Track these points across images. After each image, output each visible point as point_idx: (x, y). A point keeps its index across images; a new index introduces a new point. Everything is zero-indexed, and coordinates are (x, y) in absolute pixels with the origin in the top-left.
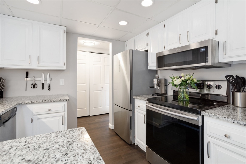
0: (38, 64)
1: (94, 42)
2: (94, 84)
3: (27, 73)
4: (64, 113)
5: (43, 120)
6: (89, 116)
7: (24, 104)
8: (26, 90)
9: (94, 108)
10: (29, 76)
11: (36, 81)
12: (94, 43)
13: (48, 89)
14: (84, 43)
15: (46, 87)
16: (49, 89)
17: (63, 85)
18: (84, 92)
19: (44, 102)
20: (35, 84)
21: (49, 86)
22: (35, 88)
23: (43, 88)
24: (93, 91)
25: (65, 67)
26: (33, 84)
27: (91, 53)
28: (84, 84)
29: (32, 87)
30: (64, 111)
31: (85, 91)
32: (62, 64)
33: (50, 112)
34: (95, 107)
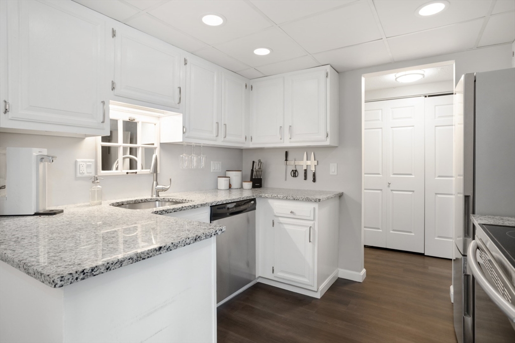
0: (290, 139)
1: (422, 72)
2: (439, 176)
3: (287, 153)
4: (312, 222)
5: (286, 227)
6: (422, 255)
7: (264, 198)
8: (286, 180)
9: (436, 238)
10: (290, 157)
11: (297, 167)
12: (423, 75)
13: (312, 179)
14: (396, 79)
15: (310, 176)
16: (314, 180)
17: (336, 174)
18: (411, 193)
19: (285, 198)
20: (296, 171)
21: (314, 175)
22: (296, 176)
23: (306, 178)
24: (436, 194)
25: (328, 139)
26: (293, 171)
27: (429, 96)
28: (411, 174)
29: (293, 175)
30: (313, 219)
31: (413, 191)
32: (323, 136)
33: (292, 216)
34: (439, 237)
